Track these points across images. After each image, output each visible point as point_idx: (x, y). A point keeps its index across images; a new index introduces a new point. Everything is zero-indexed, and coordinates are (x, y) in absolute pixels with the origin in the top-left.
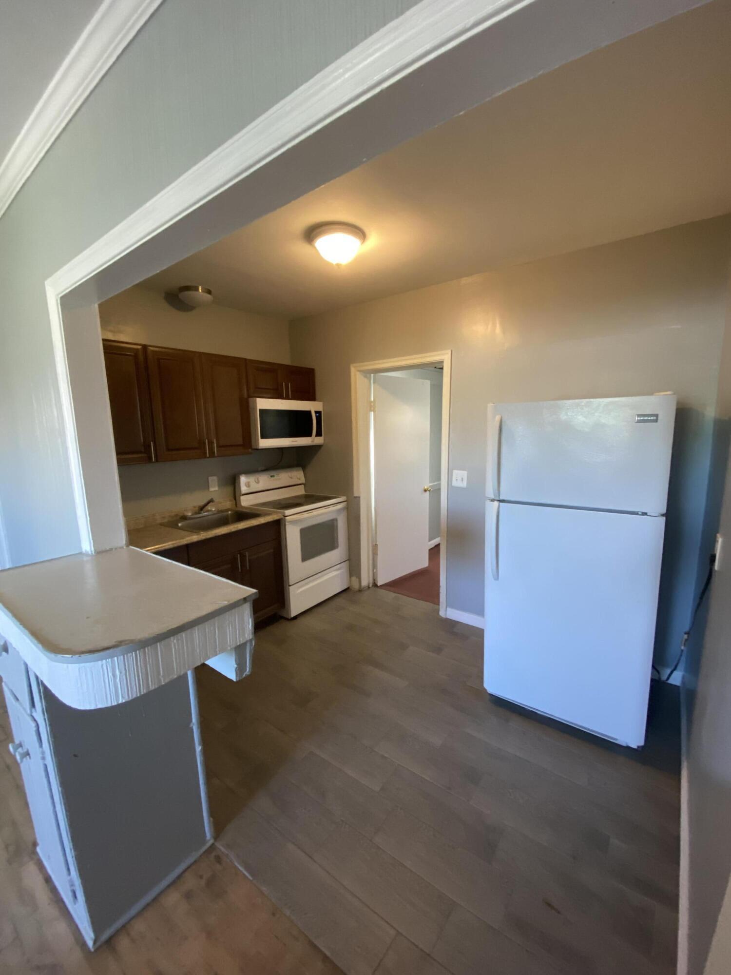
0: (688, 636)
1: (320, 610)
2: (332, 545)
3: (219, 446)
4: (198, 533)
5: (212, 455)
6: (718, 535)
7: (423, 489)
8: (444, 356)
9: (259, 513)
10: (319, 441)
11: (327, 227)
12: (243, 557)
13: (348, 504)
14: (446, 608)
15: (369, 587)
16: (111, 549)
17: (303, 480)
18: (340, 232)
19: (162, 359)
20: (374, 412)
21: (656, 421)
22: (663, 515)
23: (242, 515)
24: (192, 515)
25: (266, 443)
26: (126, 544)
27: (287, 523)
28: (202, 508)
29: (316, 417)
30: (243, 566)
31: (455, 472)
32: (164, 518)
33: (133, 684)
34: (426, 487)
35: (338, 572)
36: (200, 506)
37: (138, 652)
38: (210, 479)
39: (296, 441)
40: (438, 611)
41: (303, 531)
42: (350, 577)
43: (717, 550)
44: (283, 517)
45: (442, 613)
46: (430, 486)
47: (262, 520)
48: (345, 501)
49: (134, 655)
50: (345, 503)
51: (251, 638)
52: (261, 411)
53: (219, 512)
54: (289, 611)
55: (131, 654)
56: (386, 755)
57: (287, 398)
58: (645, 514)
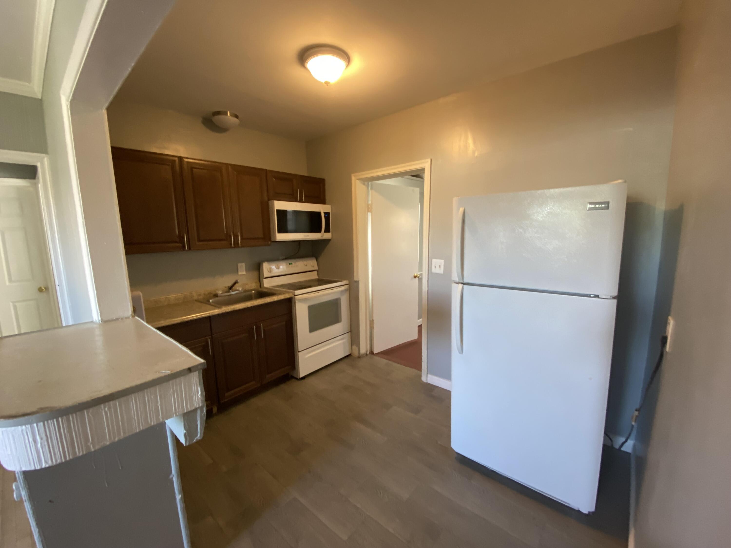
0: (639, 413)
1: (323, 372)
2: (336, 320)
3: (242, 239)
4: (219, 308)
5: (236, 245)
6: (670, 318)
7: (413, 275)
8: (425, 164)
9: (274, 292)
10: (327, 236)
11: (316, 49)
12: (258, 328)
13: (350, 287)
14: (427, 374)
15: (367, 355)
16: (117, 319)
17: (316, 268)
18: (328, 53)
19: (195, 168)
20: (371, 213)
21: (608, 208)
22: (614, 298)
23: (262, 294)
24: (222, 293)
25: (281, 237)
26: (131, 315)
27: (296, 301)
28: (231, 288)
29: (325, 217)
30: (259, 334)
31: (434, 261)
32: (200, 295)
33: (56, 450)
34: (416, 274)
35: (340, 342)
36: (228, 287)
37: (60, 419)
38: (239, 265)
39: (308, 236)
40: (420, 376)
41: (310, 308)
42: (352, 346)
43: (668, 332)
44: (293, 296)
45: (424, 379)
46: (419, 274)
47: (275, 298)
48: (348, 284)
49: (55, 422)
50: (348, 285)
51: (200, 405)
52: (278, 211)
53: (245, 291)
54: (298, 373)
55: (52, 421)
56: (358, 506)
57: (301, 201)
58: (597, 296)
